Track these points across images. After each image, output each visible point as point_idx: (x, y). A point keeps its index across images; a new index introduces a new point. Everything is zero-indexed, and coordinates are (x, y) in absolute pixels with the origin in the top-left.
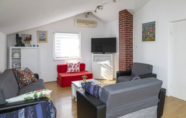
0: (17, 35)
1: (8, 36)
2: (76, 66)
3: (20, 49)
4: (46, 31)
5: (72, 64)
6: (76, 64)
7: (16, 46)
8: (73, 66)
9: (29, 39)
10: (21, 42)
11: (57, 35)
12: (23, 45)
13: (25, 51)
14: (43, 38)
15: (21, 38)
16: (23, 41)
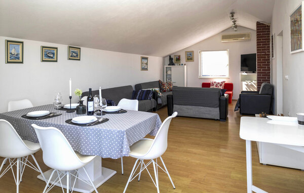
0: (170, 56)
1: (164, 58)
2: (218, 85)
3: (171, 67)
4: (193, 51)
5: (215, 82)
6: (219, 83)
7: (169, 65)
8: (215, 84)
9: (178, 59)
10: (172, 62)
11: (204, 54)
12: (173, 64)
13: (175, 69)
14: (190, 57)
15: (172, 59)
16: (174, 61)
